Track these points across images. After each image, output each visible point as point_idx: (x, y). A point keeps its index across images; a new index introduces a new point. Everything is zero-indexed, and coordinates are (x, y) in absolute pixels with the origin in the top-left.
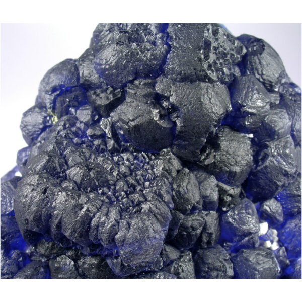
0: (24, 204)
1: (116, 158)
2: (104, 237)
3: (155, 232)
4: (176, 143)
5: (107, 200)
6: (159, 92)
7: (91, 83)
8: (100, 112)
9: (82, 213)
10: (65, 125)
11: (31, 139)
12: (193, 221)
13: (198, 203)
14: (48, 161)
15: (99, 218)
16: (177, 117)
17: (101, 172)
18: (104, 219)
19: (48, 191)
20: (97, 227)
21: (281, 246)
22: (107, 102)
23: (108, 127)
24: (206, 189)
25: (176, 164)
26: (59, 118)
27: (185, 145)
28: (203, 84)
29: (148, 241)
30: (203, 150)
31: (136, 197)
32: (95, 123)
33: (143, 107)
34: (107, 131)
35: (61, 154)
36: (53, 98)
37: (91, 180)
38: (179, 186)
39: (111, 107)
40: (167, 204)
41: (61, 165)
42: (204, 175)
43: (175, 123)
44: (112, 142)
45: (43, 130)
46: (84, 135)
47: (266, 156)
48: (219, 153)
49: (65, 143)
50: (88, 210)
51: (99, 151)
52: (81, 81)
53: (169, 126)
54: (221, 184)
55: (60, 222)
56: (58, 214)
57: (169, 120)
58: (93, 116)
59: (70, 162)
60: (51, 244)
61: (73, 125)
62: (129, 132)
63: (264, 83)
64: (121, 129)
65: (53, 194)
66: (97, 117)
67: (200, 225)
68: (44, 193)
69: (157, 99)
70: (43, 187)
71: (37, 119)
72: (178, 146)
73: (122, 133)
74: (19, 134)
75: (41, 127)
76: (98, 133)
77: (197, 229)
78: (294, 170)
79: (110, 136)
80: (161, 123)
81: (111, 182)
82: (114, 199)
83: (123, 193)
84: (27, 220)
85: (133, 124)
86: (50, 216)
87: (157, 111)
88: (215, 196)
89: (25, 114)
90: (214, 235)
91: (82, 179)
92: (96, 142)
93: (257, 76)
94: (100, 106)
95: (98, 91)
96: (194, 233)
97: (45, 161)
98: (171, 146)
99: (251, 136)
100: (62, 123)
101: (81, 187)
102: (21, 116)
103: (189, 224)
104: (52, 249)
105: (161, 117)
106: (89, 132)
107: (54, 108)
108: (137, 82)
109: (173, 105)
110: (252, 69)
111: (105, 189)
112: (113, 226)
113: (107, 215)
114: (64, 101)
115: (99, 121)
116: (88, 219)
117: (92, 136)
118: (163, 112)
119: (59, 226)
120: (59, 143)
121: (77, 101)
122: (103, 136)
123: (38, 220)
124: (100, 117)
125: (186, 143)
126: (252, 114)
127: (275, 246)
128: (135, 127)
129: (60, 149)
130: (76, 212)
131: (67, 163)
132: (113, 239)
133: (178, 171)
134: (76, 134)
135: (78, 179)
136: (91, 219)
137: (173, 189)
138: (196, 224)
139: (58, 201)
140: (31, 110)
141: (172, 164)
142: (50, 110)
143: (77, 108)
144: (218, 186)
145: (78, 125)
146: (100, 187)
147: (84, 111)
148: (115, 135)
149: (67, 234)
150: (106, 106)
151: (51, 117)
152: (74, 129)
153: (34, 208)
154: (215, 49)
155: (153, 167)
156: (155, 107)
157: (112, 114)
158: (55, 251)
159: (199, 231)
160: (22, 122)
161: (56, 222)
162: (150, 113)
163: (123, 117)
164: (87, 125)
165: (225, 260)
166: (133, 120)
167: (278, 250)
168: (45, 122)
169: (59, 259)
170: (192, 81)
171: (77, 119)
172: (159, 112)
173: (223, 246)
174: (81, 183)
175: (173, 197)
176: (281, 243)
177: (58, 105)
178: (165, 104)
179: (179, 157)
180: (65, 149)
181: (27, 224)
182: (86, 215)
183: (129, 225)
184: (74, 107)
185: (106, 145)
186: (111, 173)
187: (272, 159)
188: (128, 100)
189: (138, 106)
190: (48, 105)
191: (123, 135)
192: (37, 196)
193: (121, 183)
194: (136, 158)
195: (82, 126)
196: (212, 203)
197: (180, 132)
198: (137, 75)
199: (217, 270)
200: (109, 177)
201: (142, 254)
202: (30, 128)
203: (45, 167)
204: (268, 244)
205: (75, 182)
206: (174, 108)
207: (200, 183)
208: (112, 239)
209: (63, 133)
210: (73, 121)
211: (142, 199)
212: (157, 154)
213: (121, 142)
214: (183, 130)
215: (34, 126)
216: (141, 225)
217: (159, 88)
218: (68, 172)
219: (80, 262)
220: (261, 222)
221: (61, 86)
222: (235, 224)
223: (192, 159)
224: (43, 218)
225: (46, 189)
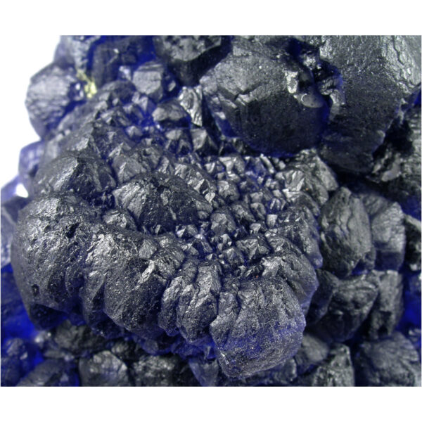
0: (30, 256)
1: (211, 167)
2: (189, 324)
3: (289, 315)
4: (328, 138)
5: (194, 251)
9: (145, 276)
10: (110, 100)
11: (46, 125)
12: (355, 289)
13: (367, 256)
14: (78, 171)
15: (180, 287)
16: (332, 87)
17: (183, 195)
18: (188, 288)
19: (79, 232)
20: (175, 304)
22: (193, 56)
23: (196, 105)
24: (383, 229)
25: (327, 179)
26: (99, 86)
27: (345, 143)
30: (379, 154)
31: (253, 245)
32: (168, 97)
33: (265, 66)
34: (192, 112)
35: (104, 157)
36: (87, 48)
37: (163, 210)
38: (333, 223)
39: (202, 65)
40: (311, 258)
41: (104, 180)
42: (380, 201)
43: (328, 99)
44: (203, 135)
45: (68, 109)
46: (148, 119)
48: (411, 160)
49: (111, 135)
50: (157, 271)
51: (177, 152)
53: (316, 105)
54: (411, 220)
55: (101, 293)
56: (97, 278)
57: (317, 93)
58: (165, 83)
59: (121, 172)
60: (81, 330)
61: (127, 100)
62: (237, 114)
64: (221, 108)
65: (88, 237)
66: (173, 86)
67: (369, 297)
68: (70, 235)
70: (68, 223)
71: (58, 87)
72: (329, 143)
73: (222, 116)
75: (65, 103)
76: (175, 116)
77: (364, 304)
79: (198, 121)
80: (301, 98)
81: (202, 214)
82: (207, 248)
83: (225, 237)
84: (36, 286)
85: (245, 99)
86: (81, 281)
87: (294, 74)
88: (399, 243)
89: (35, 80)
90: (393, 317)
91: (146, 208)
92: (172, 135)
94: (179, 64)
96: (357, 312)
97: (71, 170)
98: (318, 144)
100: (106, 96)
101: (142, 224)
102: (28, 82)
103: (349, 296)
104: (85, 339)
105: (302, 87)
106: (157, 114)
107: (89, 68)
109: (325, 64)
111: (191, 228)
112: (207, 303)
113: (194, 281)
114: (110, 54)
115: (176, 92)
116: (157, 287)
117: (162, 123)
118: (305, 78)
119: (99, 301)
120: (99, 136)
121: (134, 54)
122: (185, 123)
124: (180, 85)
125: (348, 139)
128: (251, 105)
129: (101, 147)
130: (133, 275)
131: (114, 174)
132: (207, 329)
133: (331, 194)
134: (132, 118)
135: (136, 207)
136: (164, 289)
137: (321, 229)
138: (361, 295)
139: (98, 252)
140: (46, 72)
141: (319, 180)
142: (81, 72)
143: (133, 67)
144: (404, 223)
145: (136, 100)
146: (181, 223)
147: (149, 74)
148: (208, 122)
150: (192, 64)
151: (83, 84)
152: (128, 108)
153: (49, 265)
155: (282, 185)
156: (290, 67)
157: (204, 79)
158: (90, 343)
159: (366, 310)
160: (29, 95)
161: (93, 292)
162: (281, 77)
163: (226, 85)
164: (153, 100)
165: (412, 363)
166: (247, 92)
168: (72, 93)
169: (97, 358)
171: (134, 88)
172: (298, 77)
173: (407, 336)
174: (143, 215)
175: (321, 244)
177: (97, 61)
178: (309, 61)
179: (333, 167)
180: (112, 146)
181: (36, 294)
182: (153, 280)
183: (239, 301)
184: (128, 64)
185: (190, 139)
186: (202, 197)
188: (237, 51)
189: (256, 63)
190: (79, 62)
191: (226, 122)
192: (57, 242)
193: (222, 217)
194: (249, 166)
195: (144, 103)
196: (392, 255)
197: (338, 117)
200: (198, 204)
201: (263, 359)
202: (43, 105)
203: (71, 183)
205: (131, 214)
206: (328, 69)
207: (372, 217)
208: (204, 329)
209: (107, 117)
210: (127, 92)
211: (263, 249)
212: (290, 161)
213: (220, 134)
214: (345, 112)
215: (50, 102)
216: (262, 301)
218: (116, 193)
219: (139, 367)
223: (357, 170)
224: (67, 284)
225: (74, 228)
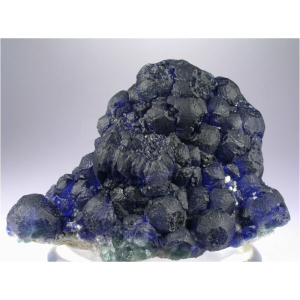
1: (146, 137)
2: (138, 171)
4: (177, 129)
5: (140, 155)
6: (169, 103)
7: (135, 100)
8: (138, 115)
9: (127, 159)
10: (121, 121)
12: (188, 170)
13: (188, 160)
15: (136, 162)
16: (178, 116)
17: (138, 140)
18: (138, 162)
19: (111, 150)
20: (135, 166)
21: (238, 190)
22: (142, 109)
23: (143, 122)
24: (194, 154)
25: (178, 141)
26: (117, 119)
27: (182, 130)
28: (191, 99)
29: (160, 173)
30: (192, 134)
31: (155, 153)
32: (136, 120)
33: (160, 110)
34: (142, 124)
35: (118, 134)
36: (115, 109)
37: (133, 145)
38: (178, 151)
39: (144, 112)
40: (171, 158)
41: (118, 139)
42: (192, 146)
43: (176, 119)
44: (144, 129)
45: (109, 126)
46: (130, 126)
47: (226, 138)
48: (201, 135)
49: (120, 129)
50: (130, 158)
51: (137, 133)
52: (130, 100)
53: (174, 120)
54: (202, 152)
56: (115, 160)
57: (174, 117)
58: (135, 117)
60: (111, 181)
61: (125, 121)
62: (153, 123)
63: (227, 101)
64: (149, 122)
65: (113, 150)
66: (137, 117)
67: (190, 173)
68: (109, 150)
69: (168, 107)
70: (108, 147)
71: (107, 121)
72: (178, 131)
73: (149, 124)
74: (96, 130)
75: (108, 124)
76: (137, 125)
77: (189, 174)
78: (243, 146)
79: (143, 126)
80: (169, 118)
81: (143, 147)
82: (143, 154)
83: (148, 152)
84: (99, 165)
85: (154, 119)
86: (111, 162)
87: (167, 112)
88: (199, 159)
89: (100, 119)
90: (198, 179)
91: (128, 145)
92: (136, 130)
93: (224, 97)
94: (139, 111)
95: (138, 104)
96: (187, 176)
97: (110, 136)
98: (175, 131)
99: (220, 128)
100: (119, 121)
101: (127, 149)
102: (98, 120)
103: (184, 171)
104: (112, 184)
105: (169, 115)
106: (133, 125)
107: (115, 115)
108: (158, 99)
109: (175, 109)
110: (221, 93)
111: (140, 150)
112: (142, 165)
113: (140, 160)
114: (121, 110)
115: (138, 119)
116: (130, 162)
117: (134, 127)
118: (170, 113)
119: (116, 166)
120: (117, 129)
121: (127, 110)
122: (140, 126)
123: (105, 163)
124: (139, 117)
125: (182, 129)
126: (219, 116)
127: (235, 190)
128: (156, 120)
129: (117, 131)
130: (124, 159)
131: (121, 138)
133: (178, 144)
134: (126, 125)
135: (126, 145)
136: (132, 163)
137: (175, 152)
138: (188, 172)
139: (116, 154)
140: (103, 117)
141: (175, 140)
142: (113, 116)
143: (127, 113)
144: (200, 153)
145: (127, 121)
146: (137, 148)
147: (131, 115)
148: (146, 126)
149: (120, 170)
150: (142, 111)
151: (114, 119)
152: (125, 123)
153: (103, 158)
154: (199, 82)
156: (166, 110)
157: (145, 115)
158: (113, 185)
159: (190, 176)
160: (98, 123)
161: (114, 164)
162: (163, 113)
163: (150, 115)
164: (132, 121)
165: (205, 193)
166: (155, 117)
167: (236, 192)
168: (110, 121)
169: (115, 189)
170: (185, 97)
171: (127, 118)
172: (168, 113)
173: (204, 187)
174: (127, 147)
175: (175, 156)
176: (238, 188)
177: (118, 113)
178: (172, 109)
179: (179, 137)
180: (120, 131)
181: (99, 167)
182: (129, 160)
183: (150, 165)
184: (126, 113)
185: (141, 130)
186: (143, 143)
187: (230, 139)
188: (153, 107)
189: (157, 110)
190: (112, 113)
191: (150, 126)
192: (105, 151)
193: (148, 147)
194: (156, 137)
195: (129, 122)
196: (196, 161)
197: (179, 123)
198: (158, 95)
199: (199, 197)
200: (142, 144)
201: (157, 181)
202: (102, 125)
203: (109, 139)
204: (231, 188)
205: (124, 146)
206: (176, 111)
207: (190, 151)
208: (141, 172)
209: (119, 125)
210: (125, 119)
211: (158, 154)
212: (167, 136)
213: (149, 129)
214: (181, 121)
215: (104, 124)
216: (156, 164)
217: (169, 101)
218: (121, 142)
219: (126, 190)
220: (226, 176)
221: (119, 103)
222: (210, 174)
223: (186, 138)
224: (108, 163)
225: (110, 148)
